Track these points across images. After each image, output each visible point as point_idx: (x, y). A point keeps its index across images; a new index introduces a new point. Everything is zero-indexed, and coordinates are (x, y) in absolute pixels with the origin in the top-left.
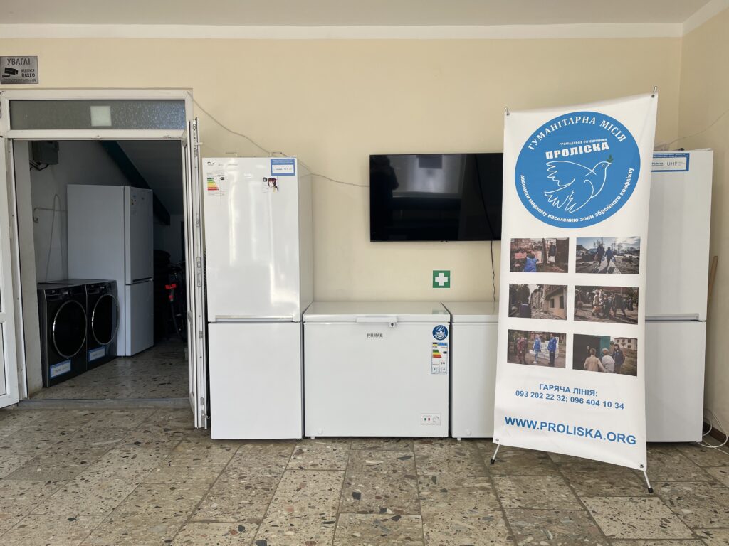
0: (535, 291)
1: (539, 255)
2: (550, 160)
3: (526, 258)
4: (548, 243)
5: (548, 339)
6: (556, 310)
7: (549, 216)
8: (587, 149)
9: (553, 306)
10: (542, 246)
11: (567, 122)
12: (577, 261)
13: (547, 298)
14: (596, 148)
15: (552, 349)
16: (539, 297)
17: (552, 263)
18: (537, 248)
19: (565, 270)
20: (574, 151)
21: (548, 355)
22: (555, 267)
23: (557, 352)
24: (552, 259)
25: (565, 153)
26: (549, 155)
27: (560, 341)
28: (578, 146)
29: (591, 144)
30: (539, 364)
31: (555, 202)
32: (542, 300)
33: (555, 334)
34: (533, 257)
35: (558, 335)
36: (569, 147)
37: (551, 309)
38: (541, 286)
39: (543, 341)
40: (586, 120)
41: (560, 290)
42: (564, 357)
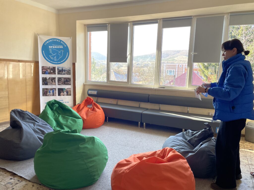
0: (48, 79)
1: (49, 70)
2: (50, 48)
3: (45, 71)
4: (51, 68)
5: (52, 90)
6: (54, 83)
7: (51, 61)
8: (58, 47)
9: (53, 82)
10: (49, 68)
11: (54, 40)
12: (58, 72)
13: (51, 80)
14: (60, 47)
15: (53, 92)
16: (49, 80)
17: (52, 72)
18: (48, 69)
19: (55, 74)
20: (55, 47)
21: (52, 93)
22: (53, 73)
23: (54, 92)
24: (52, 71)
25: (53, 47)
26: (50, 47)
27: (55, 90)
28: (56, 46)
29: (59, 46)
30: (50, 96)
31: (52, 58)
32: (50, 81)
33: (53, 89)
34: (47, 71)
35: (54, 89)
36: (54, 46)
37: (52, 83)
38: (50, 78)
39: (51, 90)
40: (58, 40)
41: (54, 78)
42: (56, 93)
